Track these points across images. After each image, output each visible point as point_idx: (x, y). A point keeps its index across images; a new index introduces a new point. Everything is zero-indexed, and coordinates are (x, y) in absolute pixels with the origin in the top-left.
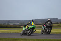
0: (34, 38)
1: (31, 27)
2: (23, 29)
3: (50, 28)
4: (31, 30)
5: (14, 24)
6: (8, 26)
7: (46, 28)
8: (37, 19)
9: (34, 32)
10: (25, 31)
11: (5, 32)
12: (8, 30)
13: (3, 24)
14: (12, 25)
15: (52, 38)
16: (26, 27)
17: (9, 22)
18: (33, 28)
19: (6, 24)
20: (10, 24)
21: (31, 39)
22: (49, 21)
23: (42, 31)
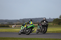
0: (22, 37)
3: (46, 28)
4: (30, 29)
9: (33, 31)
10: (23, 30)
15: (40, 37)
21: (19, 38)
23: (38, 30)
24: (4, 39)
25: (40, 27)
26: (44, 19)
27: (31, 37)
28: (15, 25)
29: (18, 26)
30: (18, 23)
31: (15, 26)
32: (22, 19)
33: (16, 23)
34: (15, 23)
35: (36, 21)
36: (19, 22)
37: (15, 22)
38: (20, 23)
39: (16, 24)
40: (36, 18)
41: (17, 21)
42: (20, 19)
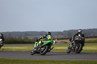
1: (46, 42)
2: (35, 46)
4: (47, 46)
5: (34, 38)
6: (26, 41)
7: (74, 44)
8: (72, 30)
10: (37, 48)
11: (21, 50)
12: (26, 47)
13: (17, 37)
14: (32, 39)
16: (38, 42)
17: (27, 34)
18: (50, 44)
19: (23, 37)
20: (28, 37)
21: (62, 61)
22: (79, 33)
24: (38, 62)
25: (72, 44)
26: (79, 31)
27: (81, 60)
28: (56, 40)
29: (61, 42)
30: (61, 36)
31: (56, 42)
32: (67, 31)
33: (58, 37)
34: (56, 37)
35: (90, 34)
36: (63, 35)
37: (56, 35)
38: (64, 37)
39: (58, 39)
40: (90, 29)
41: (60, 33)
42: (64, 31)
